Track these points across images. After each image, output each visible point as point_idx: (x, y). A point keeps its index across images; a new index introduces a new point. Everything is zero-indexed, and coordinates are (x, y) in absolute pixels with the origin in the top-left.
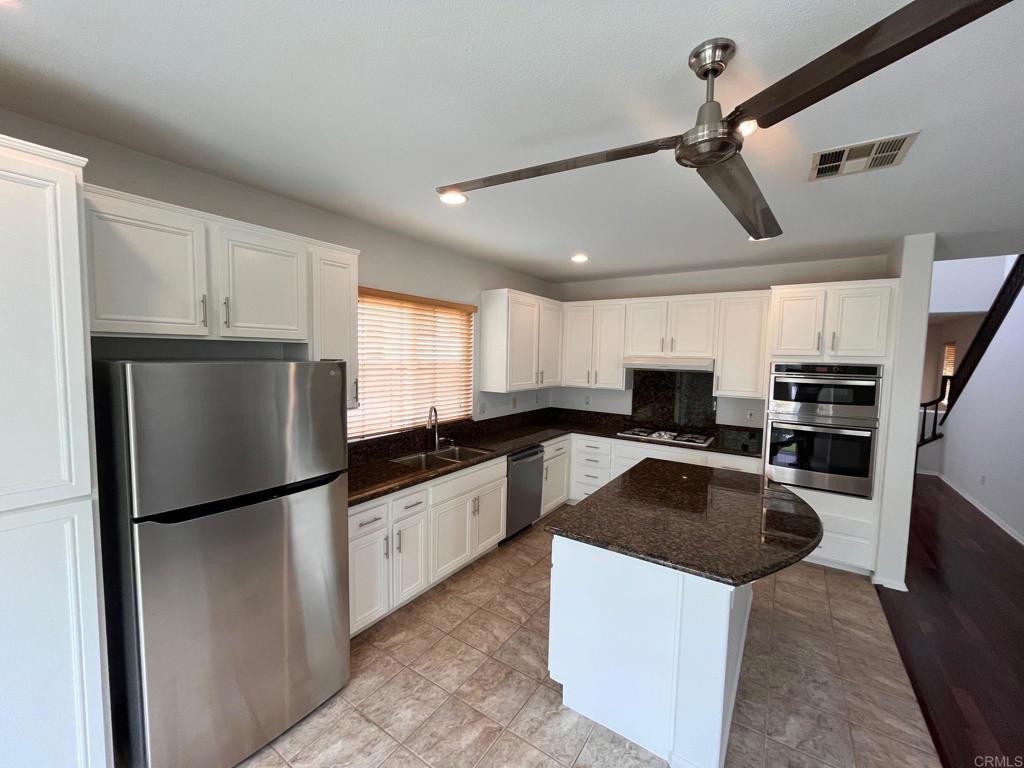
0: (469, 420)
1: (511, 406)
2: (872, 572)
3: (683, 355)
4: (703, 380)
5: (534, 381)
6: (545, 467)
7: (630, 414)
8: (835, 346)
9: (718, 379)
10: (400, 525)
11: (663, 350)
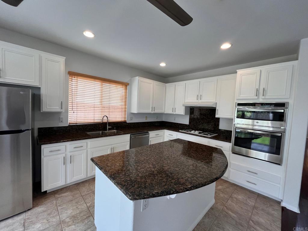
0: (125, 122)
1: (145, 119)
2: (282, 200)
3: (206, 101)
4: (212, 111)
5: (151, 110)
6: (150, 140)
7: (188, 124)
8: (264, 94)
9: (217, 110)
10: (71, 154)
11: (197, 99)
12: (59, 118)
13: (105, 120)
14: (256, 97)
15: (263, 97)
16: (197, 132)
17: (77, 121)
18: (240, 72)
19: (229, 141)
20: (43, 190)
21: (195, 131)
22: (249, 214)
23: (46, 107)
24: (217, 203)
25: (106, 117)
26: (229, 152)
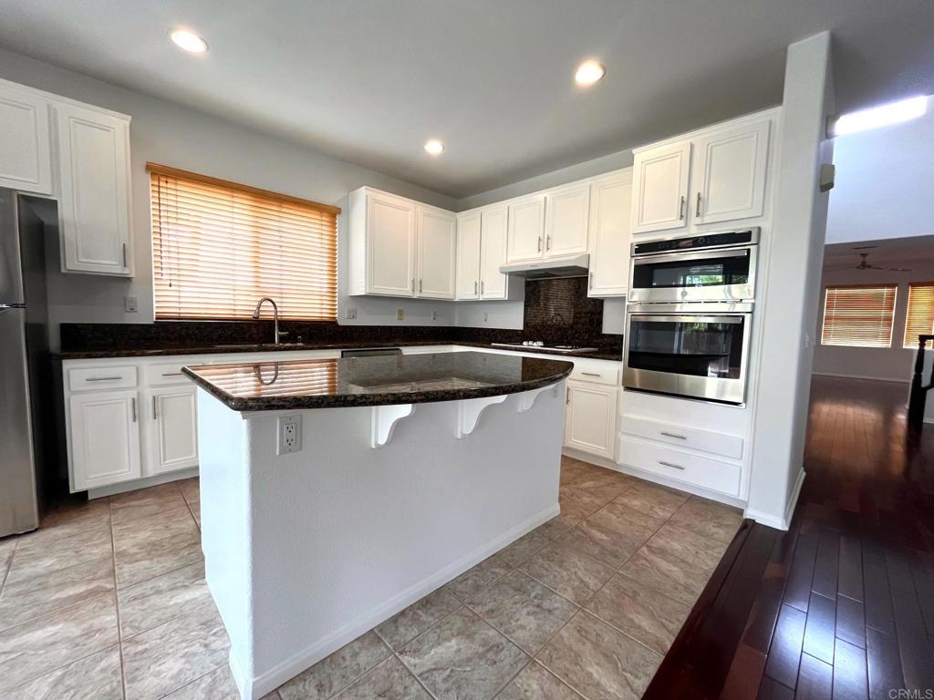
0: (333, 323)
2: (746, 503)
3: (559, 255)
5: (409, 289)
7: (521, 328)
8: (701, 211)
9: (591, 276)
10: (156, 391)
11: (539, 250)
12: (125, 299)
13: (267, 312)
14: (682, 223)
15: (698, 220)
16: (538, 345)
17: (182, 311)
18: (642, 154)
19: (616, 357)
20: (74, 488)
21: (534, 341)
22: (646, 535)
23: (77, 258)
24: (566, 515)
25: (270, 304)
26: (616, 388)
